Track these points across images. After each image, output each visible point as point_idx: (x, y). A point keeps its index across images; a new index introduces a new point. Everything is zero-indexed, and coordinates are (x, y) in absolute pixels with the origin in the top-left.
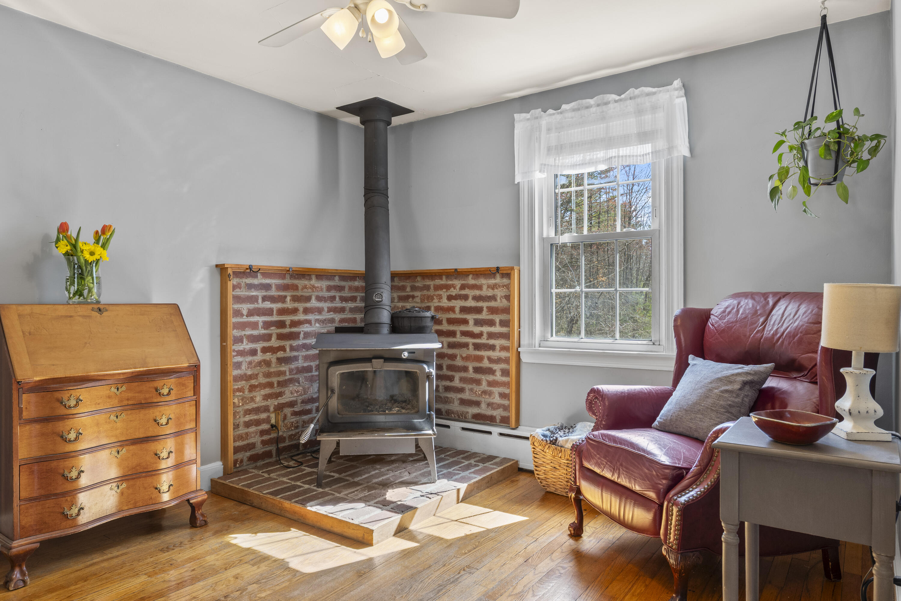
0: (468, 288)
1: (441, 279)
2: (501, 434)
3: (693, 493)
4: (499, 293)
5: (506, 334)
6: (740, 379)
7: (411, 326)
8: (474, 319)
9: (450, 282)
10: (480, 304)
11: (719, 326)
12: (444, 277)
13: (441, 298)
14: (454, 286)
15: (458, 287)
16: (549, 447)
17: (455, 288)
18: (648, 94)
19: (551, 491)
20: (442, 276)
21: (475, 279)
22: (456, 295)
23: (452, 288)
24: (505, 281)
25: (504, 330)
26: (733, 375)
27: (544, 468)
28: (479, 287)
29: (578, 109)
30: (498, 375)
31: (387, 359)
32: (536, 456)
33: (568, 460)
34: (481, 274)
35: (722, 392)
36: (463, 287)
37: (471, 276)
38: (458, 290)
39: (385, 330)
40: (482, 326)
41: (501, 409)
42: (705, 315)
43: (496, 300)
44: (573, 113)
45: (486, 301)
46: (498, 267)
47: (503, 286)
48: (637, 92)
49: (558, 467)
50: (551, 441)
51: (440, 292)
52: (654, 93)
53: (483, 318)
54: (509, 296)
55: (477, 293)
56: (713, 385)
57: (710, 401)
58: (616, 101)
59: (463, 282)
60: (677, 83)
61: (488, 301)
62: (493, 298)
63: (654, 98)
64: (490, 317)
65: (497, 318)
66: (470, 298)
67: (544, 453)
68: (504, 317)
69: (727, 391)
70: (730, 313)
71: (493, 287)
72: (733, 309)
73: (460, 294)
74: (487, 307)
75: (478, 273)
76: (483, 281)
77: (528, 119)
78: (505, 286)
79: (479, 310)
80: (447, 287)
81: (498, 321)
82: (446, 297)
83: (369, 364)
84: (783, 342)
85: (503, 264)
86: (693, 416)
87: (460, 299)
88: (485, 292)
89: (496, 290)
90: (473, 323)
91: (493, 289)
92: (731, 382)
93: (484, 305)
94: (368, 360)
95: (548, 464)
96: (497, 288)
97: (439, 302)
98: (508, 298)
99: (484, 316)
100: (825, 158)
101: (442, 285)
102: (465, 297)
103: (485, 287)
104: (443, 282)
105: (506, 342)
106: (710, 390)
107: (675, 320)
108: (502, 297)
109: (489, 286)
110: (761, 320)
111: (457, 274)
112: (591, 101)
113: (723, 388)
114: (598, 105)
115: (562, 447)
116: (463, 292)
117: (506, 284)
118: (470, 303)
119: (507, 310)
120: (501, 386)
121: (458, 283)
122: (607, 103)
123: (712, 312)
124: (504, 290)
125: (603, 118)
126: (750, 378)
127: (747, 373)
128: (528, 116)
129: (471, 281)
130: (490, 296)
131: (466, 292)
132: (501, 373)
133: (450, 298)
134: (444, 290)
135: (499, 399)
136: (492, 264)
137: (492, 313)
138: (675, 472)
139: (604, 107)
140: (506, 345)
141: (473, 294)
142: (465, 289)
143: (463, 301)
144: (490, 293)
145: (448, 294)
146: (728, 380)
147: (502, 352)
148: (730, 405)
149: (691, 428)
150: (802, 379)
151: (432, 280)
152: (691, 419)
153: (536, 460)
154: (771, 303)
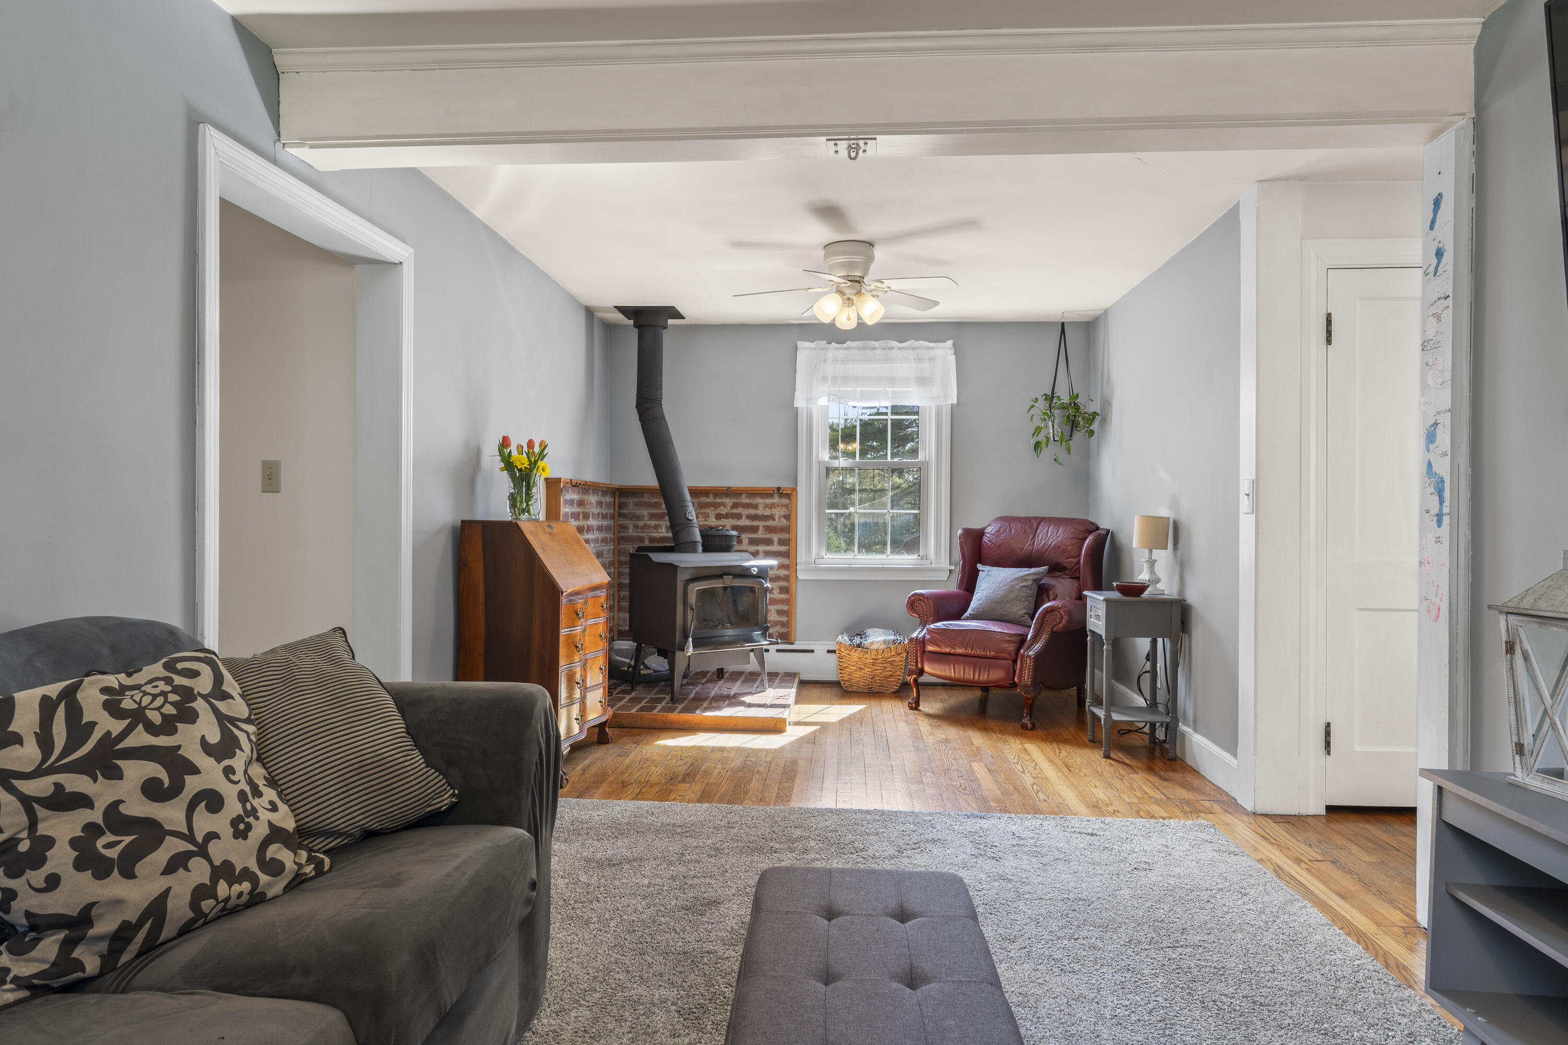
0: (742, 507)
1: (708, 497)
2: (778, 651)
3: (1037, 647)
4: (777, 512)
5: (785, 552)
6: (1031, 577)
7: (721, 545)
8: (748, 538)
9: (719, 500)
10: (755, 523)
11: (996, 541)
12: (711, 496)
13: (708, 517)
14: (724, 505)
15: (729, 506)
16: (855, 651)
17: (725, 506)
18: (928, 348)
19: (854, 690)
20: (709, 493)
21: (749, 498)
22: (727, 514)
23: (722, 507)
24: (785, 501)
25: (783, 548)
26: (1026, 575)
27: (849, 670)
28: (756, 507)
29: (864, 349)
30: (776, 593)
31: (736, 576)
32: (841, 660)
33: (873, 659)
34: (757, 493)
35: (1021, 587)
36: (735, 506)
37: (744, 496)
38: (729, 508)
39: (700, 549)
40: (758, 545)
41: (779, 626)
42: (980, 533)
43: (774, 519)
44: (859, 351)
45: (762, 520)
46: (779, 488)
47: (782, 506)
48: (918, 343)
49: (863, 667)
50: (857, 645)
51: (707, 511)
52: (932, 348)
53: (758, 537)
54: (789, 515)
55: (752, 512)
56: (1014, 583)
57: (1013, 595)
58: (900, 348)
59: (735, 501)
60: (950, 343)
61: (765, 521)
62: (771, 517)
63: (932, 352)
64: (768, 536)
65: (775, 538)
66: (744, 517)
67: (850, 657)
68: (784, 536)
69: (1024, 586)
70: (1003, 532)
71: (772, 506)
72: (1006, 529)
73: (733, 513)
74: (764, 526)
75: (753, 493)
76: (759, 500)
77: (813, 349)
78: (784, 506)
79: (755, 529)
80: (716, 506)
81: (776, 540)
82: (714, 515)
83: (721, 581)
84: (1050, 552)
85: (784, 484)
86: (1003, 605)
87: (732, 518)
88: (761, 511)
89: (774, 510)
90: (747, 543)
91: (771, 508)
92: (1025, 580)
93: (761, 524)
94: (720, 576)
95: (853, 666)
96: (775, 508)
97: (706, 520)
98: (787, 517)
99: (760, 534)
100: (1066, 424)
101: (709, 502)
102: (739, 516)
103: (761, 507)
104: (711, 500)
105: (785, 560)
106: (1013, 587)
107: (960, 538)
108: (780, 516)
109: (766, 506)
110: (1031, 537)
111: (729, 492)
112: (876, 344)
113: (1021, 585)
114: (883, 349)
115: (867, 649)
116: (735, 511)
117: (785, 504)
118: (744, 522)
119: (786, 530)
120: (779, 603)
121: (729, 502)
122: (891, 348)
123: (985, 531)
124: (783, 510)
125: (886, 360)
126: (1036, 577)
127: (1034, 574)
128: (813, 345)
129: (745, 500)
130: (767, 516)
131: (739, 510)
132: (779, 591)
133: (719, 517)
134: (713, 508)
135: (776, 616)
136: (773, 484)
137: (770, 533)
138: (1021, 638)
139: (889, 351)
140: (785, 563)
141: (747, 513)
142: (738, 508)
143: (736, 520)
144: (767, 512)
145: (717, 512)
146: (1022, 579)
147: (781, 570)
148: (1027, 596)
149: (1002, 614)
150: (1064, 576)
151: (696, 498)
152: (1002, 608)
153: (841, 664)
154: (1035, 525)
